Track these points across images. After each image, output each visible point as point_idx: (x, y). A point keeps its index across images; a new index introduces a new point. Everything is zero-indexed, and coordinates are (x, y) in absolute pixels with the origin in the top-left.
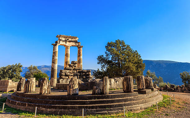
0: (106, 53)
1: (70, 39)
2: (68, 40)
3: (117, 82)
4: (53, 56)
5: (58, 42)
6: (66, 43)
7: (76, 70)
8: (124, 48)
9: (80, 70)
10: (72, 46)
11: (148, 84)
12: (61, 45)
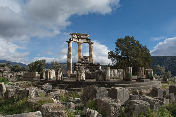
0: (116, 49)
1: (82, 37)
2: (80, 37)
3: (120, 73)
4: (68, 52)
5: (71, 40)
6: (78, 40)
7: (88, 63)
8: (133, 43)
9: (91, 63)
10: (84, 42)
11: (149, 75)
12: (74, 42)
